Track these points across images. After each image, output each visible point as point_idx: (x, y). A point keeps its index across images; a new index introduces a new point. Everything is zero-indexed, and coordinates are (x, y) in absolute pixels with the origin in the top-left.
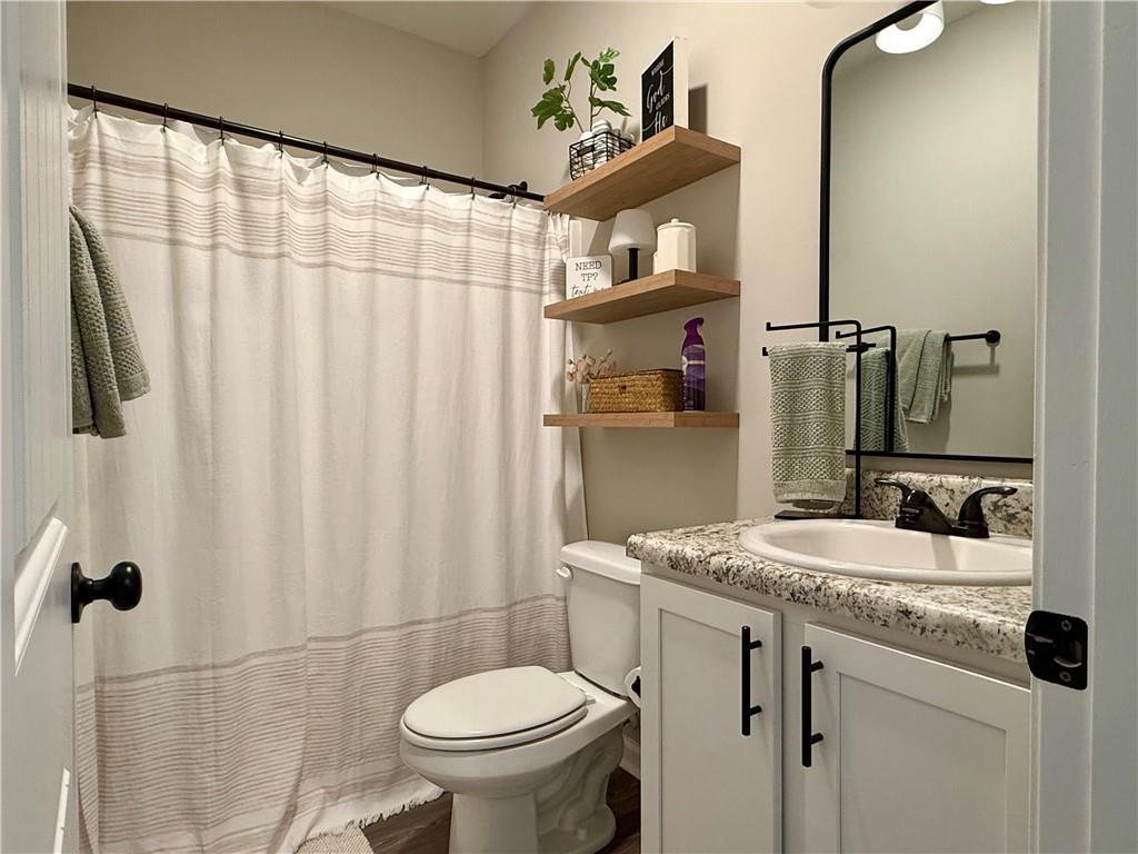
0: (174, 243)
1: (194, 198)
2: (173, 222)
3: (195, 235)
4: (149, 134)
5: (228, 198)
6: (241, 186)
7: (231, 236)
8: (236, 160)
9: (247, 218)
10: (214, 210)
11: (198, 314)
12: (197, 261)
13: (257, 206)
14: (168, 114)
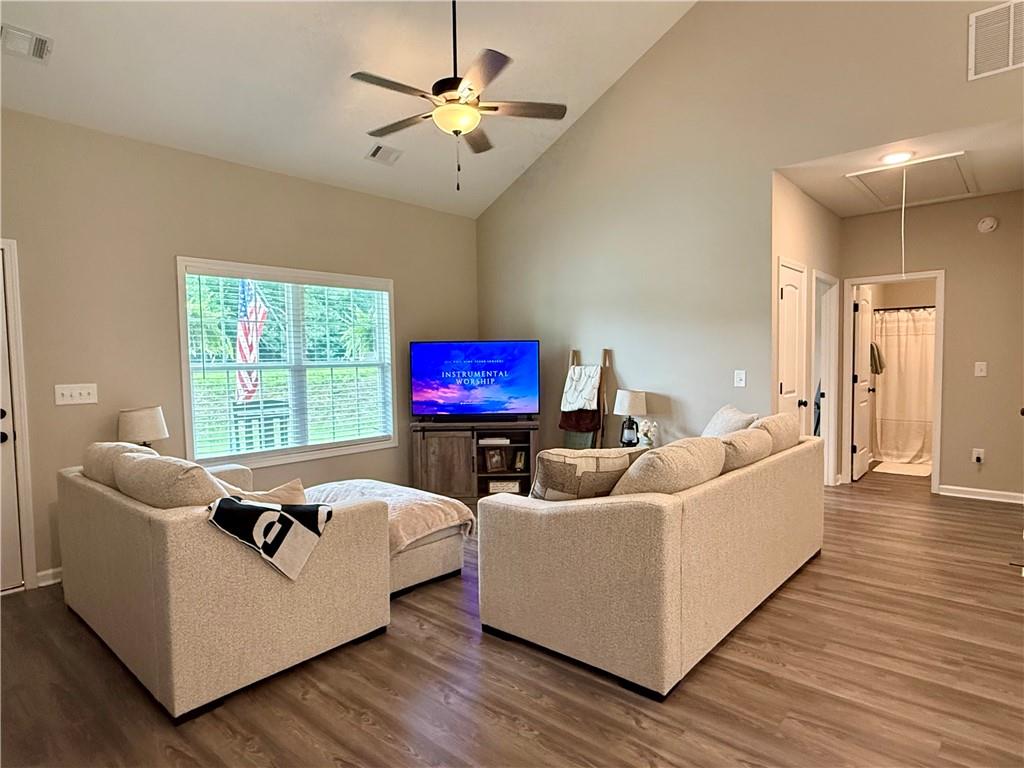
0: (899, 335)
1: (903, 325)
2: (899, 331)
3: (903, 333)
4: (895, 314)
5: (911, 324)
6: (914, 321)
7: (911, 331)
8: (913, 315)
9: (915, 328)
10: (907, 327)
11: (903, 349)
12: (903, 339)
13: (917, 324)
14: (898, 309)
